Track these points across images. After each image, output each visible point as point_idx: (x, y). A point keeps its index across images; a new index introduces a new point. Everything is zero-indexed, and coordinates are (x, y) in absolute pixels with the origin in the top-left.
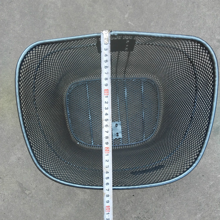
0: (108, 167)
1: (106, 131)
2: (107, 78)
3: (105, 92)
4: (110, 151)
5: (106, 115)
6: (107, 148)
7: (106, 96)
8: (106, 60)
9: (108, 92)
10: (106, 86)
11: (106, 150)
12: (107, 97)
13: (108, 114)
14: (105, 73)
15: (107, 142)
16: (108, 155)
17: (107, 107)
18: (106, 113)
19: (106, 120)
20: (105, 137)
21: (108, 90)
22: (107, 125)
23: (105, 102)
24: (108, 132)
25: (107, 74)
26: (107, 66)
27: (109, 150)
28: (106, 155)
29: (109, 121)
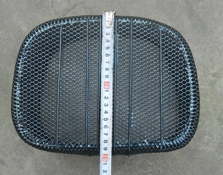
1: (104, 134)
2: (108, 68)
3: (105, 85)
4: (109, 159)
5: (105, 113)
6: (106, 155)
7: (106, 90)
8: (108, 46)
9: (109, 85)
10: (107, 77)
11: (104, 158)
12: (108, 91)
13: (107, 113)
14: (106, 62)
15: (106, 148)
16: (106, 164)
17: (106, 104)
18: (106, 111)
19: (105, 119)
20: (103, 141)
21: (109, 82)
22: (106, 126)
23: (105, 97)
24: (107, 135)
26: (108, 54)
27: (107, 158)
28: (104, 164)
29: (109, 120)
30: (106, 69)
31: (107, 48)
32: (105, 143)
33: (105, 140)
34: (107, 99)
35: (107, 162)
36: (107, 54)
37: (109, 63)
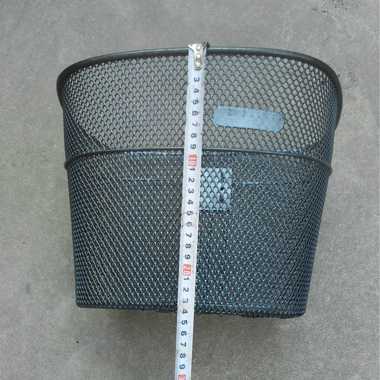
0: (187, 301)
1: (187, 235)
2: (196, 134)
4: (193, 272)
5: (189, 203)
7: (192, 168)
8: (196, 99)
10: (193, 148)
11: (186, 270)
12: (194, 169)
13: (192, 203)
14: (193, 124)
15: (188, 255)
16: (188, 279)
17: (191, 189)
18: (190, 200)
19: (189, 213)
22: (190, 223)
23: (190, 179)
24: (190, 236)
25: (196, 126)
26: (197, 112)
28: (185, 279)
29: (194, 215)
30: (193, 135)
31: (195, 102)
32: (187, 248)
33: (187, 244)
34: (193, 182)
35: (189, 277)
36: (194, 112)
37: (198, 125)
